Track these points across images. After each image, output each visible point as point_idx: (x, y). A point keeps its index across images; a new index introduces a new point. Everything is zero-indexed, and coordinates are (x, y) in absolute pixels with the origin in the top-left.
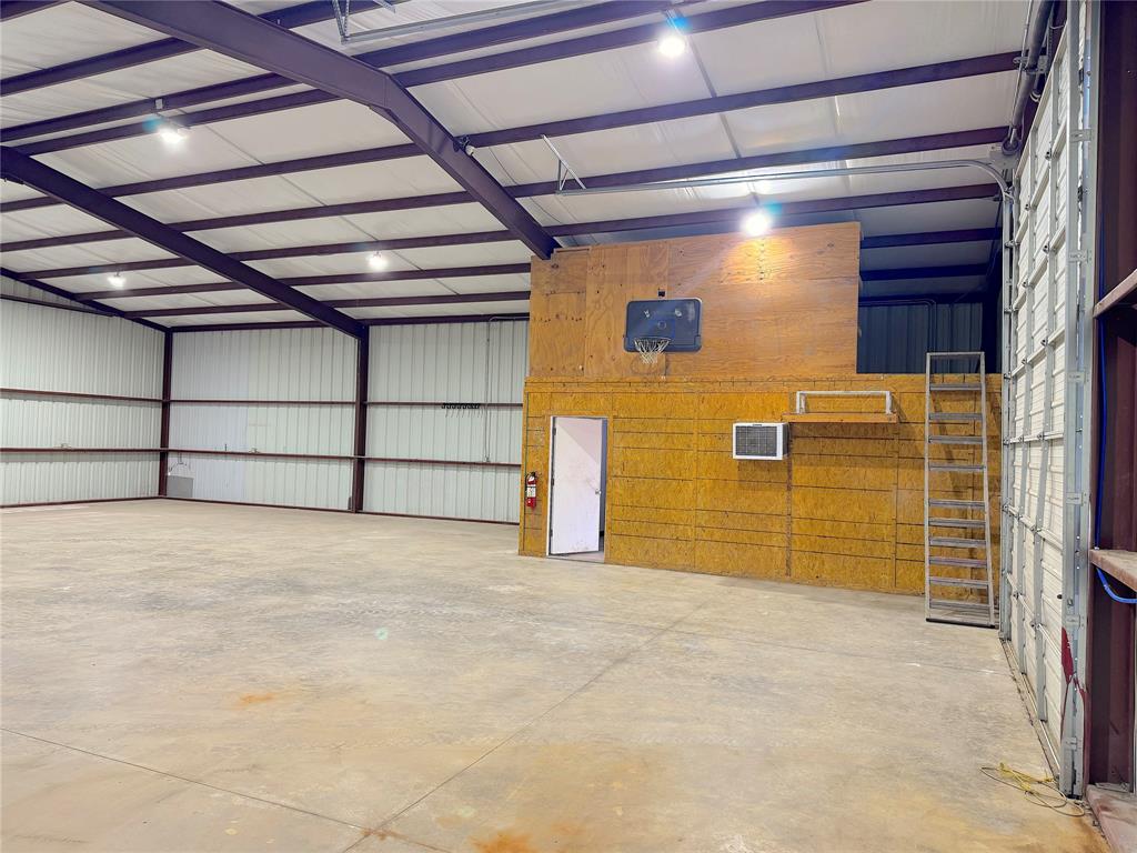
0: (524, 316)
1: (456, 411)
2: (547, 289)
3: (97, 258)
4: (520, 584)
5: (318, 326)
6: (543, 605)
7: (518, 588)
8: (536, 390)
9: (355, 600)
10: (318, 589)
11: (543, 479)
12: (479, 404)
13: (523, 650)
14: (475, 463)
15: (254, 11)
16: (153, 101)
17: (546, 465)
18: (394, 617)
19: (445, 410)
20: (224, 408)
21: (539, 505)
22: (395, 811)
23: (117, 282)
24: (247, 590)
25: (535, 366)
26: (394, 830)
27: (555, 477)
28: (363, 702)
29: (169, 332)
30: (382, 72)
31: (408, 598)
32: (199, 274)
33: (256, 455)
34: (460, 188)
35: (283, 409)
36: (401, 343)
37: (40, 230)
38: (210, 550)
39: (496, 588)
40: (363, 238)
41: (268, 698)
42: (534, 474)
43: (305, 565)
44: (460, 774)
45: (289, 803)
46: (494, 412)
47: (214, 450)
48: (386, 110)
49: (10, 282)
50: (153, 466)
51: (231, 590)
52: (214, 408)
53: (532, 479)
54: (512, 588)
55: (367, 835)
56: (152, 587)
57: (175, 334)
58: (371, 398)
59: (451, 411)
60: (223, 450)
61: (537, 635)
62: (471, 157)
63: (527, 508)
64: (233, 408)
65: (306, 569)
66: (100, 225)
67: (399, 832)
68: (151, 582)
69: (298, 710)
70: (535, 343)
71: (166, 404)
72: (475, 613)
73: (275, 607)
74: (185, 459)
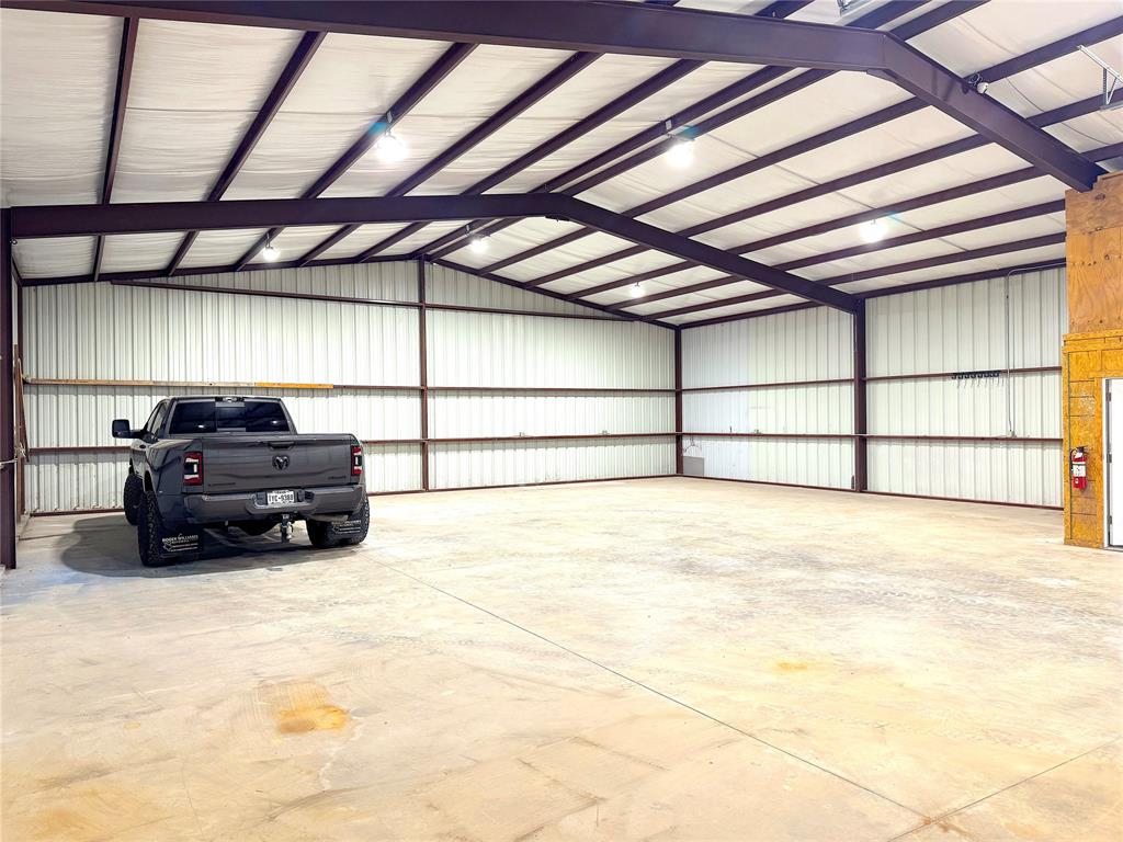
0: (1059, 263)
1: (970, 381)
2: (1089, 225)
3: (622, 274)
4: (1072, 578)
5: (813, 306)
6: (1108, 605)
7: (1069, 583)
8: (1079, 348)
9: (875, 580)
10: (833, 567)
11: (1096, 456)
12: (999, 372)
13: (1090, 655)
14: (996, 439)
15: (750, 12)
16: (663, 123)
17: (1098, 440)
18: (919, 602)
19: (956, 381)
20: (727, 394)
21: (1091, 486)
22: (955, 805)
23: (635, 291)
24: (766, 562)
25: (1077, 322)
26: (957, 825)
27: (1113, 453)
28: (901, 685)
29: (678, 330)
30: (879, 32)
31: (932, 583)
32: (704, 273)
33: (758, 436)
34: (970, 132)
35: (791, 391)
36: (901, 312)
37: (579, 257)
38: (726, 523)
39: (1041, 581)
40: (858, 209)
41: (802, 667)
42: (1081, 449)
43: (817, 543)
44: (1027, 781)
45: (839, 773)
46: (1019, 379)
47: (720, 432)
48: (885, 71)
49: (560, 302)
50: (671, 447)
51: (751, 562)
52: (718, 394)
53: (1079, 455)
54: (1062, 583)
55: (927, 822)
56: (684, 553)
57: (683, 331)
58: (870, 373)
59: (963, 381)
60: (729, 432)
61: (1106, 639)
62: (985, 96)
63: (1074, 489)
64: (735, 393)
65: (819, 546)
66: (622, 244)
67: (962, 828)
68: (683, 549)
69: (834, 684)
70: (1076, 293)
71: (678, 392)
72: (1017, 606)
73: (794, 580)
74: (697, 441)
